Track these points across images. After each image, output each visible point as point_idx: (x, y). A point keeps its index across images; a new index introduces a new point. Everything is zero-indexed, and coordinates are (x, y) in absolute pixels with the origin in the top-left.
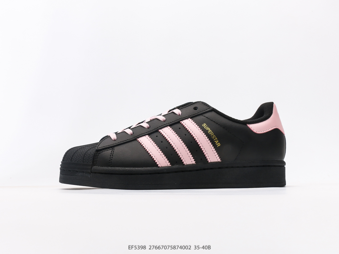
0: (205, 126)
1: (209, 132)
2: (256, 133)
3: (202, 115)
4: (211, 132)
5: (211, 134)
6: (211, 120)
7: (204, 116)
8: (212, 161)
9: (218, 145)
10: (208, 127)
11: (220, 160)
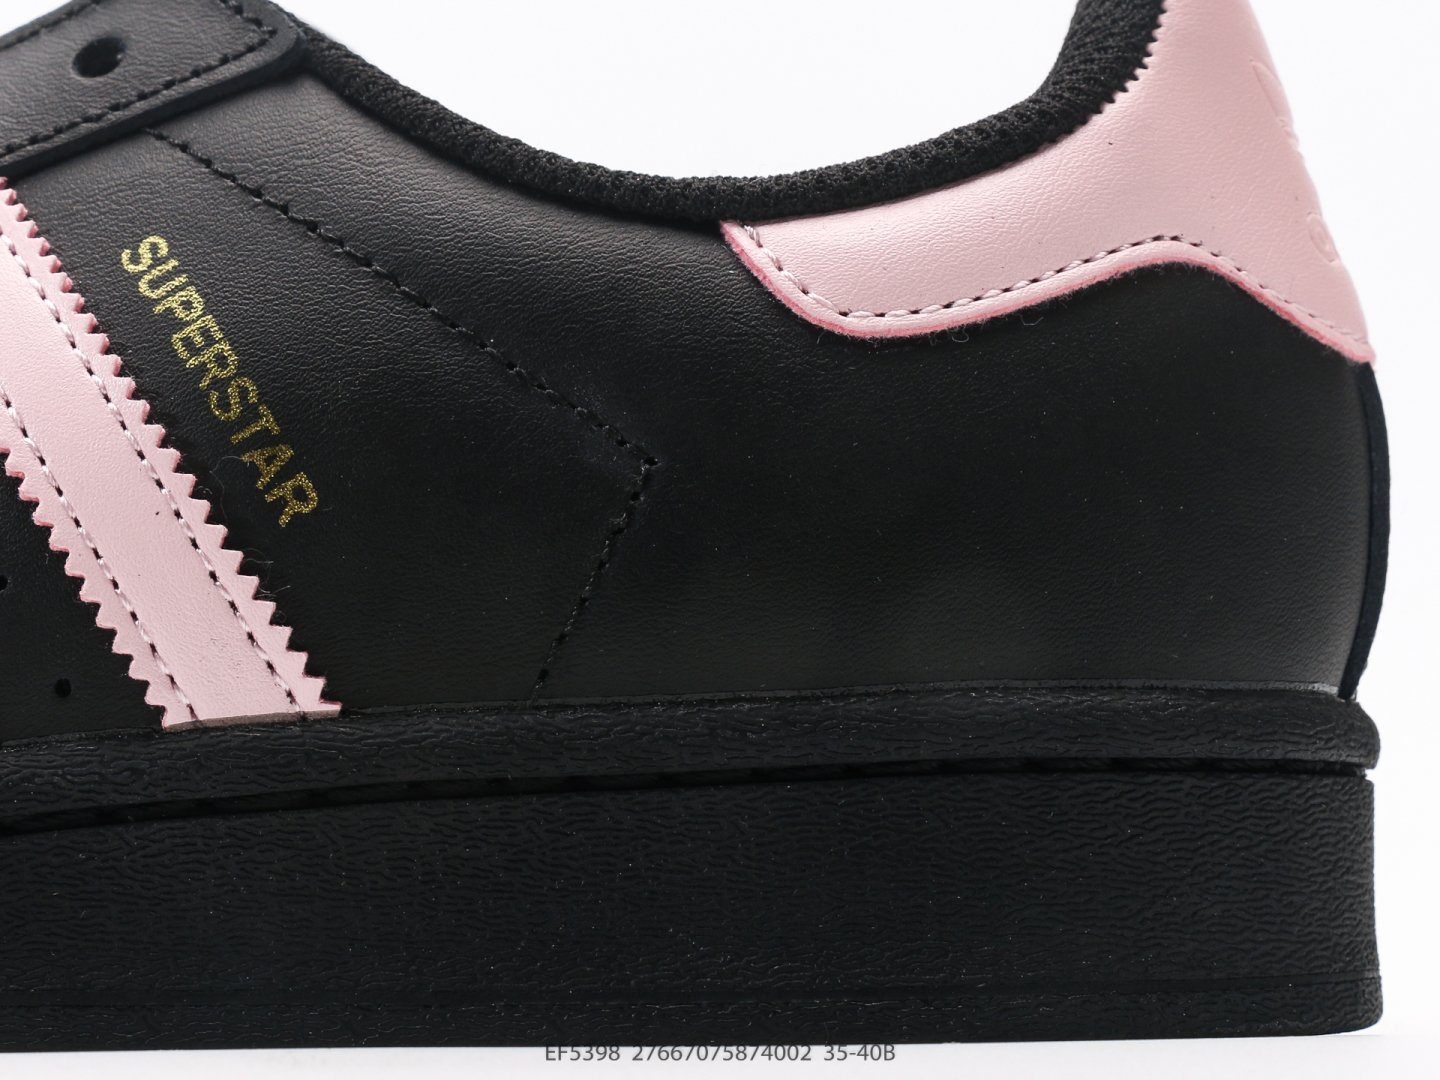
0: (157, 262)
1: (188, 342)
2: (830, 334)
3: (161, 138)
4: (209, 340)
5: (202, 369)
6: (244, 188)
7: (174, 145)
8: (205, 714)
9: (281, 503)
10: (182, 279)
11: (326, 696)
